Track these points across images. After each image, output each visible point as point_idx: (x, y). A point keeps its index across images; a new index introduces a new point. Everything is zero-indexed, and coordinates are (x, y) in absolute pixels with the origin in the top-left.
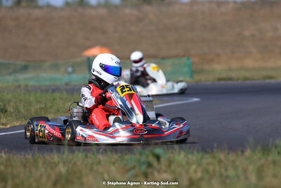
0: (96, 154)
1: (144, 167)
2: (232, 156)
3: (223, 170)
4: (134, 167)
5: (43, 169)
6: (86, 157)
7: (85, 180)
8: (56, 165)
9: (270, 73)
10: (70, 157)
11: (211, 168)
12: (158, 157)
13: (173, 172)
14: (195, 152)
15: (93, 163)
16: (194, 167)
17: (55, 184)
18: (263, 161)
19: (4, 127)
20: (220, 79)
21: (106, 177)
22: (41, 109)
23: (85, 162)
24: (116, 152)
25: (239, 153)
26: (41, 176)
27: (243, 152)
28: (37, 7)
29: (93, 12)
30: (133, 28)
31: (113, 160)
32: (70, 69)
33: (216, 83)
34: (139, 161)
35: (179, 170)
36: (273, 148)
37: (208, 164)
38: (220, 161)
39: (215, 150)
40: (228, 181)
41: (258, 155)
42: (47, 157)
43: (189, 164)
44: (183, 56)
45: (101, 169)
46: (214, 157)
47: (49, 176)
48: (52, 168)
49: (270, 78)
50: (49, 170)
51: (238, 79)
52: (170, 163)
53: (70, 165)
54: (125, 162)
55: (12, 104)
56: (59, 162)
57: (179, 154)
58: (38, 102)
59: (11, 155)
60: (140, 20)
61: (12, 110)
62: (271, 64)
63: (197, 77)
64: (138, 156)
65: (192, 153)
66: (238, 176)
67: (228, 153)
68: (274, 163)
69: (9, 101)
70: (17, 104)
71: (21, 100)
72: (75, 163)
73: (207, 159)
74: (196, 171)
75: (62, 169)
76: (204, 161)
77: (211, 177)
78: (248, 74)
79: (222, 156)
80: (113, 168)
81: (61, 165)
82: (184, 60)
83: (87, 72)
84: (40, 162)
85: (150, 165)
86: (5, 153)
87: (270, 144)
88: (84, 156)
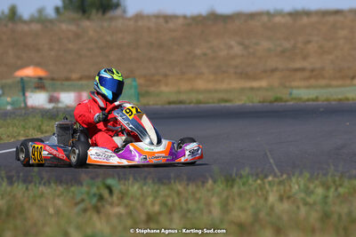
0: (38, 185)
1: (94, 201)
2: (192, 188)
3: (183, 204)
4: (83, 200)
6: (27, 189)
9: (225, 96)
10: (9, 189)
11: (170, 202)
12: (111, 191)
13: (127, 206)
14: (150, 183)
15: (34, 196)
16: (149, 200)
18: (226, 193)
20: (170, 103)
21: (51, 211)
23: (26, 194)
24: (59, 181)
25: (200, 183)
27: (203, 183)
29: (26, 28)
30: (70, 46)
31: (58, 192)
33: (167, 106)
34: (88, 193)
36: (238, 180)
37: (169, 196)
38: (179, 193)
39: (172, 181)
41: (220, 187)
43: (144, 196)
44: (127, 77)
46: (172, 189)
49: (226, 101)
51: (190, 103)
52: (123, 195)
54: (71, 194)
57: (133, 185)
60: (77, 36)
62: (224, 86)
63: (144, 101)
64: (86, 188)
66: (200, 210)
67: (188, 185)
68: (240, 195)
72: (14, 196)
73: (164, 191)
74: (153, 204)
76: (162, 193)
77: (170, 212)
78: (201, 97)
79: (179, 187)
80: (59, 202)
83: (21, 94)
85: (101, 198)
87: (234, 175)
88: (24, 189)
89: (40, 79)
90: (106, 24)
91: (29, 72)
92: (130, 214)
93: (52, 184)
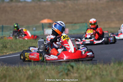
0: (46, 65)
1: (66, 71)
2: (105, 66)
3: (101, 72)
4: (62, 71)
5: (22, 73)
6: (41, 67)
7: (41, 77)
8: (28, 70)
10: (34, 67)
11: (96, 71)
12: (72, 67)
13: (79, 73)
14: (89, 64)
15: (44, 69)
16: (88, 71)
17: (27, 79)
18: (118, 68)
19: (6, 54)
21: (50, 75)
22: (22, 46)
23: (41, 69)
24: (54, 64)
25: (108, 64)
26: (21, 75)
27: (110, 64)
28: (20, 2)
29: (44, 4)
30: (62, 11)
31: (53, 68)
32: (34, 29)
34: (63, 68)
35: (81, 72)
37: (95, 69)
38: (100, 68)
39: (98, 63)
40: (103, 77)
41: (117, 65)
42: (24, 67)
43: (86, 69)
44: (84, 23)
45: (48, 72)
46: (97, 66)
47: (25, 75)
48: (26, 72)
50: (25, 72)
52: (78, 69)
53: (34, 71)
54: (58, 69)
55: (9, 44)
56: (29, 69)
57: (82, 65)
58: (21, 43)
59: (9, 66)
60: (65, 7)
61: (9, 47)
64: (64, 66)
65: (88, 65)
66: (107, 75)
67: (104, 65)
69: (8, 43)
70: (11, 44)
71: (13, 42)
72: (36, 70)
73: (94, 67)
74: (89, 73)
75: (31, 72)
76: (93, 68)
77: (96, 75)
79: (101, 66)
80: (53, 72)
81: (30, 71)
82: (85, 24)
83: (42, 30)
84: (21, 69)
85: (69, 70)
86: (6, 65)
88: (40, 67)
89: (50, 24)
90: (76, 2)
91: (46, 21)
92: (80, 77)
93: (51, 65)
